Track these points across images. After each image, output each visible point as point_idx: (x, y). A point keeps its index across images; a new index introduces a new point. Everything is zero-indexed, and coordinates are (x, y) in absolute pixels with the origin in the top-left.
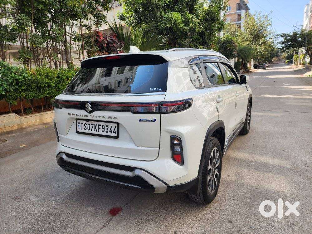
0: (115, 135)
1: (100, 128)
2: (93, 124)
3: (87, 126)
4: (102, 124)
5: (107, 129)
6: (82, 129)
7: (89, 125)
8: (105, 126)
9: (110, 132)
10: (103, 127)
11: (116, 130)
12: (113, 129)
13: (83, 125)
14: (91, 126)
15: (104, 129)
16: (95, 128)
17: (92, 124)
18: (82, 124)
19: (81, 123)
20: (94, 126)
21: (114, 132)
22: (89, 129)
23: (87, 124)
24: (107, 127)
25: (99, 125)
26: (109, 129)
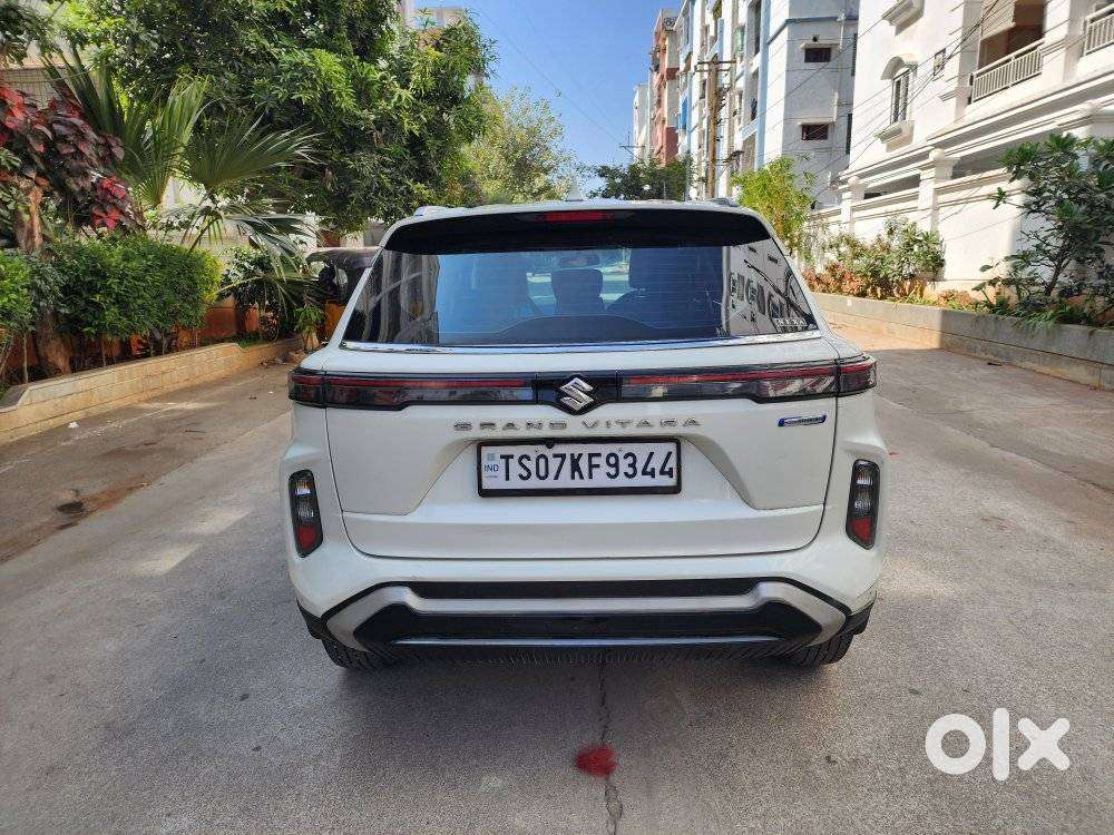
0: (670, 482)
1: (598, 466)
2: (563, 457)
3: (531, 465)
4: (605, 449)
5: (633, 465)
6: (507, 478)
7: (542, 461)
8: (621, 456)
9: (644, 473)
10: (612, 460)
11: (672, 463)
12: (656, 464)
13: (513, 463)
14: (554, 464)
15: (616, 465)
16: (575, 467)
17: (555, 456)
18: (507, 458)
19: (502, 457)
20: (568, 462)
21: (662, 472)
22: (542, 473)
23: (533, 457)
24: (630, 460)
25: (591, 456)
26: (640, 466)
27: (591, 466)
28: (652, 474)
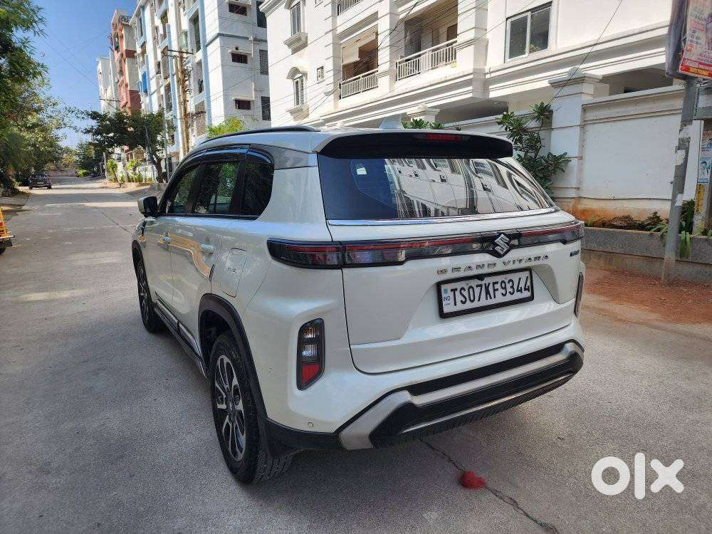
0: (526, 294)
1: (497, 290)
2: (481, 286)
3: (466, 293)
4: (499, 279)
5: (512, 287)
6: (455, 305)
7: (471, 290)
8: (506, 281)
9: (518, 291)
10: (503, 285)
11: (529, 284)
12: (522, 285)
13: (457, 293)
14: (477, 290)
15: (505, 288)
16: (487, 292)
17: (477, 286)
18: (454, 290)
19: (452, 290)
20: (483, 288)
21: (525, 289)
22: (472, 298)
23: (466, 288)
24: (511, 283)
25: (494, 283)
26: (515, 287)
27: (495, 290)
28: (521, 291)
